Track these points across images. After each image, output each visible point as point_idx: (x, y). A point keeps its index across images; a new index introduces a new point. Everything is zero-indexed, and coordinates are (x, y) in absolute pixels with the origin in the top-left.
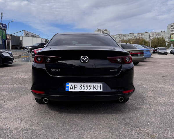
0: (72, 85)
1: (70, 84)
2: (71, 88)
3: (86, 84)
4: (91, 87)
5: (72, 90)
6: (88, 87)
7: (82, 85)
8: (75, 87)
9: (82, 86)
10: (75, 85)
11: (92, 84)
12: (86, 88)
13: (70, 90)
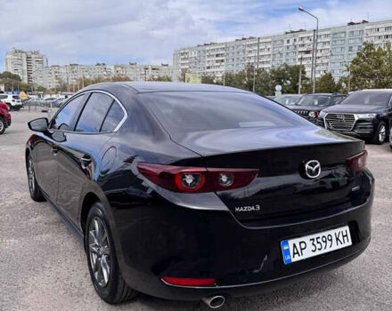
0: (294, 246)
1: (291, 242)
2: (294, 254)
3: (320, 235)
4: (331, 240)
5: (297, 258)
6: (326, 242)
7: (313, 240)
8: (302, 249)
9: (315, 243)
10: (300, 243)
11: (332, 232)
12: (324, 244)
13: (293, 260)
